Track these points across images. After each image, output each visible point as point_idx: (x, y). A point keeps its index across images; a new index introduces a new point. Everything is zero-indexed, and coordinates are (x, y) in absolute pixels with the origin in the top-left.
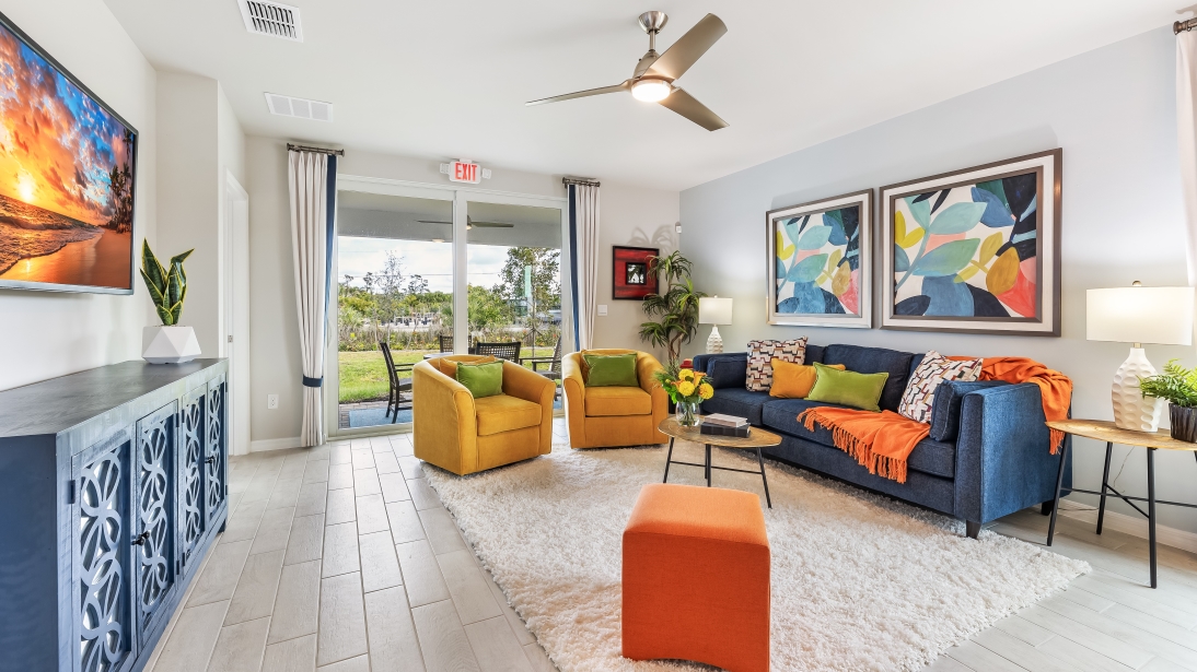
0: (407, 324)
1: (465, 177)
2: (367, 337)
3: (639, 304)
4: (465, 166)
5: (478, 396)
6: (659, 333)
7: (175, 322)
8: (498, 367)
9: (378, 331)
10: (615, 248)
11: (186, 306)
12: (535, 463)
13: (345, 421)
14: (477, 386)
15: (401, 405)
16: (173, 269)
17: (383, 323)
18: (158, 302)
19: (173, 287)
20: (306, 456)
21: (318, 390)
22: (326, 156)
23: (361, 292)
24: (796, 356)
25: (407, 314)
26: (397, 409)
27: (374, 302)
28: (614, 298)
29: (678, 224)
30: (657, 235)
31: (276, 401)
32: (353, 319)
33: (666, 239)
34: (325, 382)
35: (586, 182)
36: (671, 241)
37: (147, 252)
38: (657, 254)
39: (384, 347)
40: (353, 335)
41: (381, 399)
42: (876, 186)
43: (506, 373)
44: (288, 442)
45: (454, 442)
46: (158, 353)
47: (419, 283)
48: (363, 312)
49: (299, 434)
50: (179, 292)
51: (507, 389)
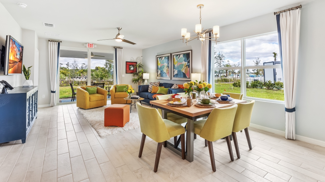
0: (80, 78)
1: (90, 47)
2: (67, 82)
3: (132, 74)
4: (90, 45)
5: (90, 94)
6: (136, 81)
7: (28, 79)
8: (96, 88)
9: (70, 81)
10: (126, 62)
11: (30, 76)
12: (103, 107)
13: (60, 102)
14: (91, 92)
15: (75, 98)
16: (28, 70)
17: (72, 78)
18: (25, 75)
19: (28, 73)
20: (52, 108)
21: (54, 94)
22: (57, 43)
23: (65, 69)
24: (157, 85)
25: (80, 75)
26: (74, 99)
27: (69, 72)
28: (126, 73)
29: (142, 57)
30: (137, 59)
31: (44, 96)
32: (62, 77)
33: (139, 60)
34: (56, 92)
35: (119, 48)
36: (140, 60)
37: (24, 67)
38: (137, 64)
39: (71, 85)
40: (62, 82)
41: (70, 98)
42: (171, 53)
43: (98, 89)
44: (47, 105)
45: (85, 102)
46: (25, 85)
47: (84, 66)
48: (66, 75)
49: (50, 103)
50: (29, 74)
51: (98, 93)
